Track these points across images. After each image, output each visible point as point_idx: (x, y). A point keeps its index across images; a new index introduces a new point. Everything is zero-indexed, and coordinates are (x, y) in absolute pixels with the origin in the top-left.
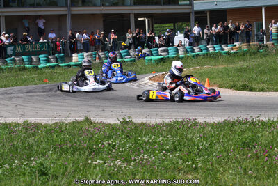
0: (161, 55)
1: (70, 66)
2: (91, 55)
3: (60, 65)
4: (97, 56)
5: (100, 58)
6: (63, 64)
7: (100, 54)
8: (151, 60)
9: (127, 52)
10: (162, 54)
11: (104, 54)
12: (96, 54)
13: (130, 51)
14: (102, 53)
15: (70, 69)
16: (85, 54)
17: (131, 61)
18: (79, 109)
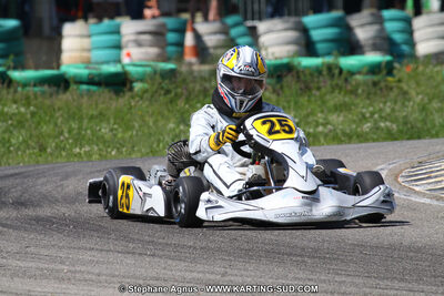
1: (62, 83)
2: (158, 34)
3: (16, 75)
6: (30, 74)
11: (225, 31)
13: (355, 21)
15: (65, 97)
17: (374, 69)
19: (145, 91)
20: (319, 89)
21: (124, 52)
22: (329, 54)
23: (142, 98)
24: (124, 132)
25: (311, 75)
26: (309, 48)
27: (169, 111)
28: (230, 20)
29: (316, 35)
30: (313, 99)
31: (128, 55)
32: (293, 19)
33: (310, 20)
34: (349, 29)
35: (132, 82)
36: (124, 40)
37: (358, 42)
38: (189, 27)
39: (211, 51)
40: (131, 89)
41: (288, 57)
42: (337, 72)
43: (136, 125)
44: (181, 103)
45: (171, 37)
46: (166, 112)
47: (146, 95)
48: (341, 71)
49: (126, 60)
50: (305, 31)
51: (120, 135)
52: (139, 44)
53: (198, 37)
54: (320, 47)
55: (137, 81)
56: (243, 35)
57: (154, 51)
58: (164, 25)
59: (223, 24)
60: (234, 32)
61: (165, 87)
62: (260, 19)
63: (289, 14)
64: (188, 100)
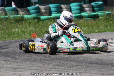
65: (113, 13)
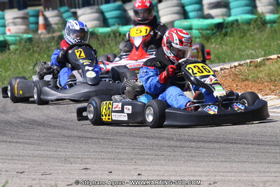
0: (209, 17)
2: (25, 18)
4: (41, 20)
5: (47, 25)
7: (49, 14)
8: (190, 28)
9: (121, 8)
10: (213, 12)
11: (60, 15)
12: (37, 16)
14: (55, 12)
16: (11, 15)
18: (20, 167)
19: (17, 50)
20: (109, 44)
21: (7, 28)
22: (114, 25)
23: (15, 54)
24: (5, 72)
25: (105, 37)
26: (105, 22)
27: (30, 60)
28: (63, 9)
29: (108, 15)
30: (106, 49)
31: (9, 30)
32: (96, 7)
33: (104, 7)
34: (125, 11)
35: (9, 45)
36: (7, 22)
37: (130, 18)
38: (40, 14)
39: (53, 26)
40: (9, 49)
41: (92, 28)
42: (118, 34)
43: (12, 68)
44: (36, 55)
45: (32, 19)
46: (28, 61)
47: (17, 52)
48: (120, 34)
49: (8, 33)
50: (102, 13)
51: (3, 74)
52: (15, 24)
53: (46, 19)
54: (110, 21)
55: (11, 44)
56: (70, 17)
57: (23, 27)
58: (27, 14)
59: (59, 11)
60: (65, 15)
61: (27, 47)
62: (79, 8)
63: (94, 5)
64: (39, 53)
65: (37, 37)
